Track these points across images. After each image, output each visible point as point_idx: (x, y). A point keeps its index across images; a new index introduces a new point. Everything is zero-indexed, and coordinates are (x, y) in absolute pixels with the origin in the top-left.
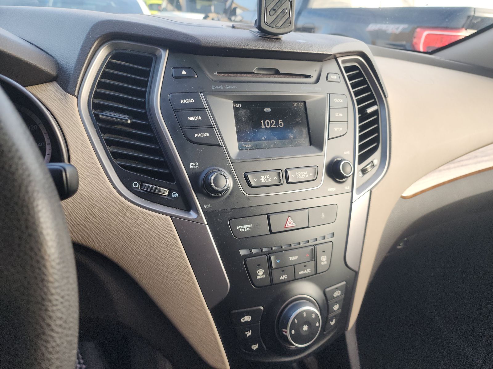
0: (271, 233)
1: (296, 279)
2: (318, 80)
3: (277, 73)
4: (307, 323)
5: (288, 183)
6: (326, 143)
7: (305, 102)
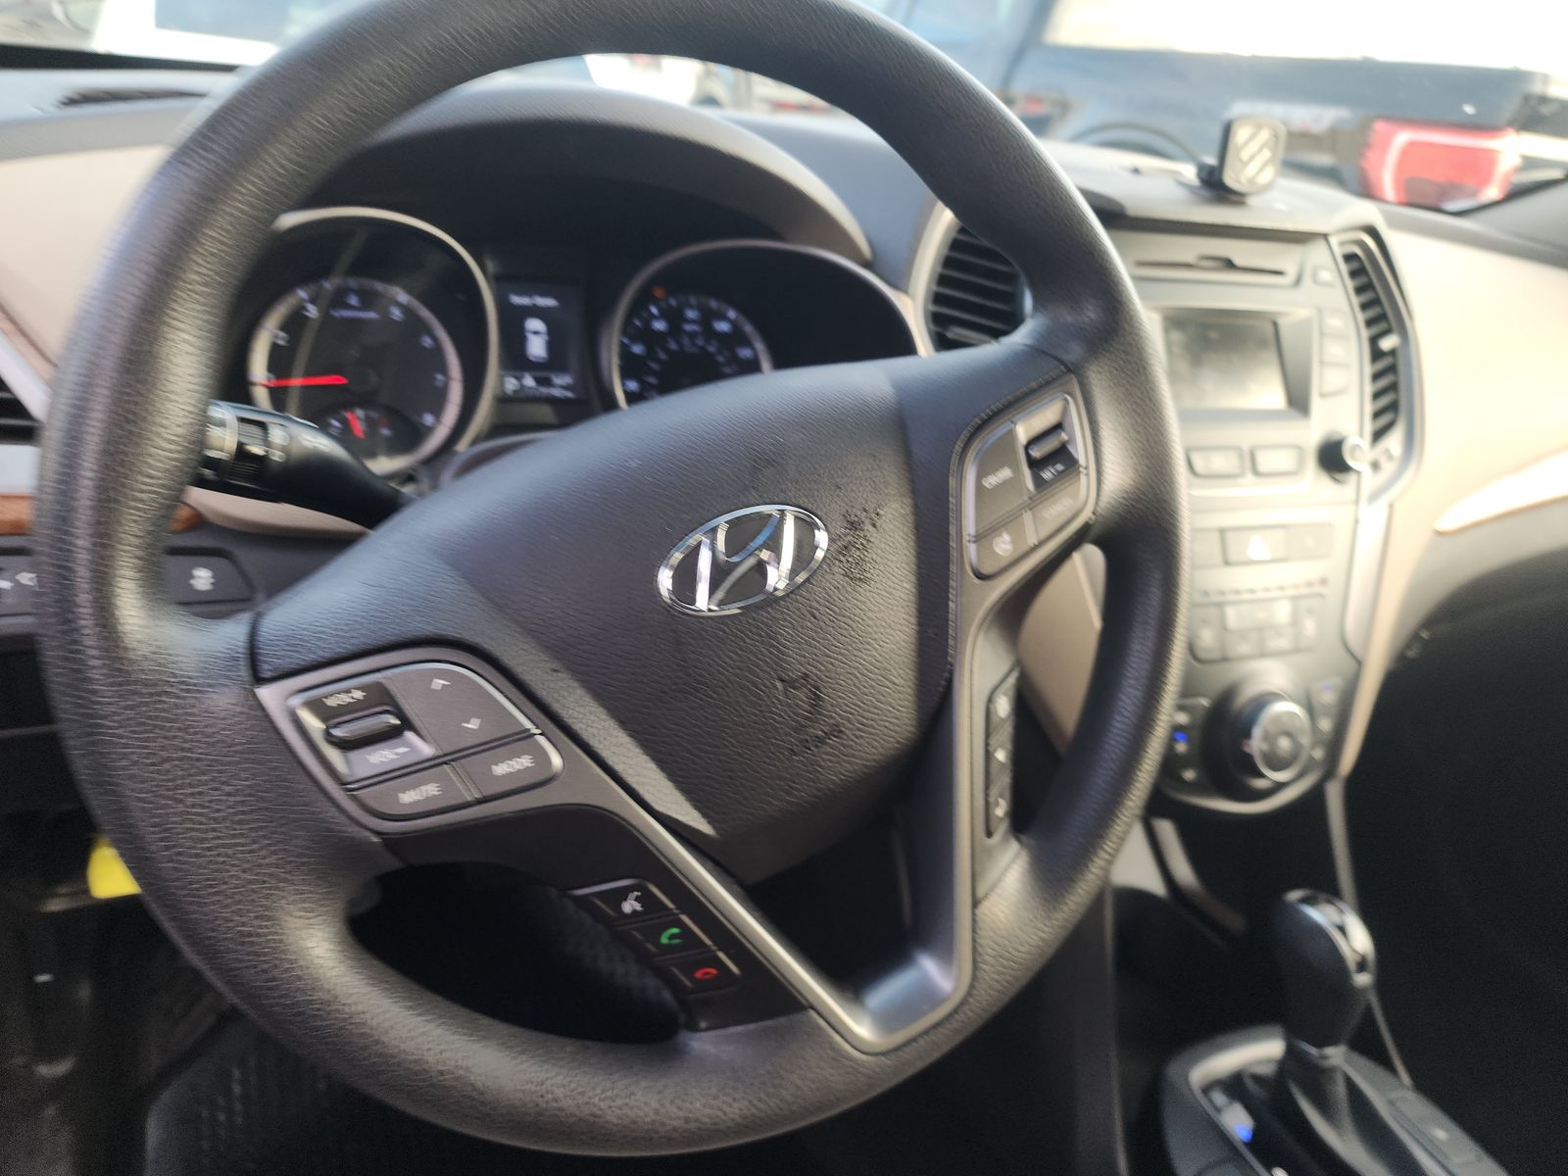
0: (1227, 563)
1: (1263, 654)
2: (1298, 281)
3: (1229, 265)
4: (1288, 734)
5: (1256, 472)
6: (1316, 403)
7: (1275, 325)
